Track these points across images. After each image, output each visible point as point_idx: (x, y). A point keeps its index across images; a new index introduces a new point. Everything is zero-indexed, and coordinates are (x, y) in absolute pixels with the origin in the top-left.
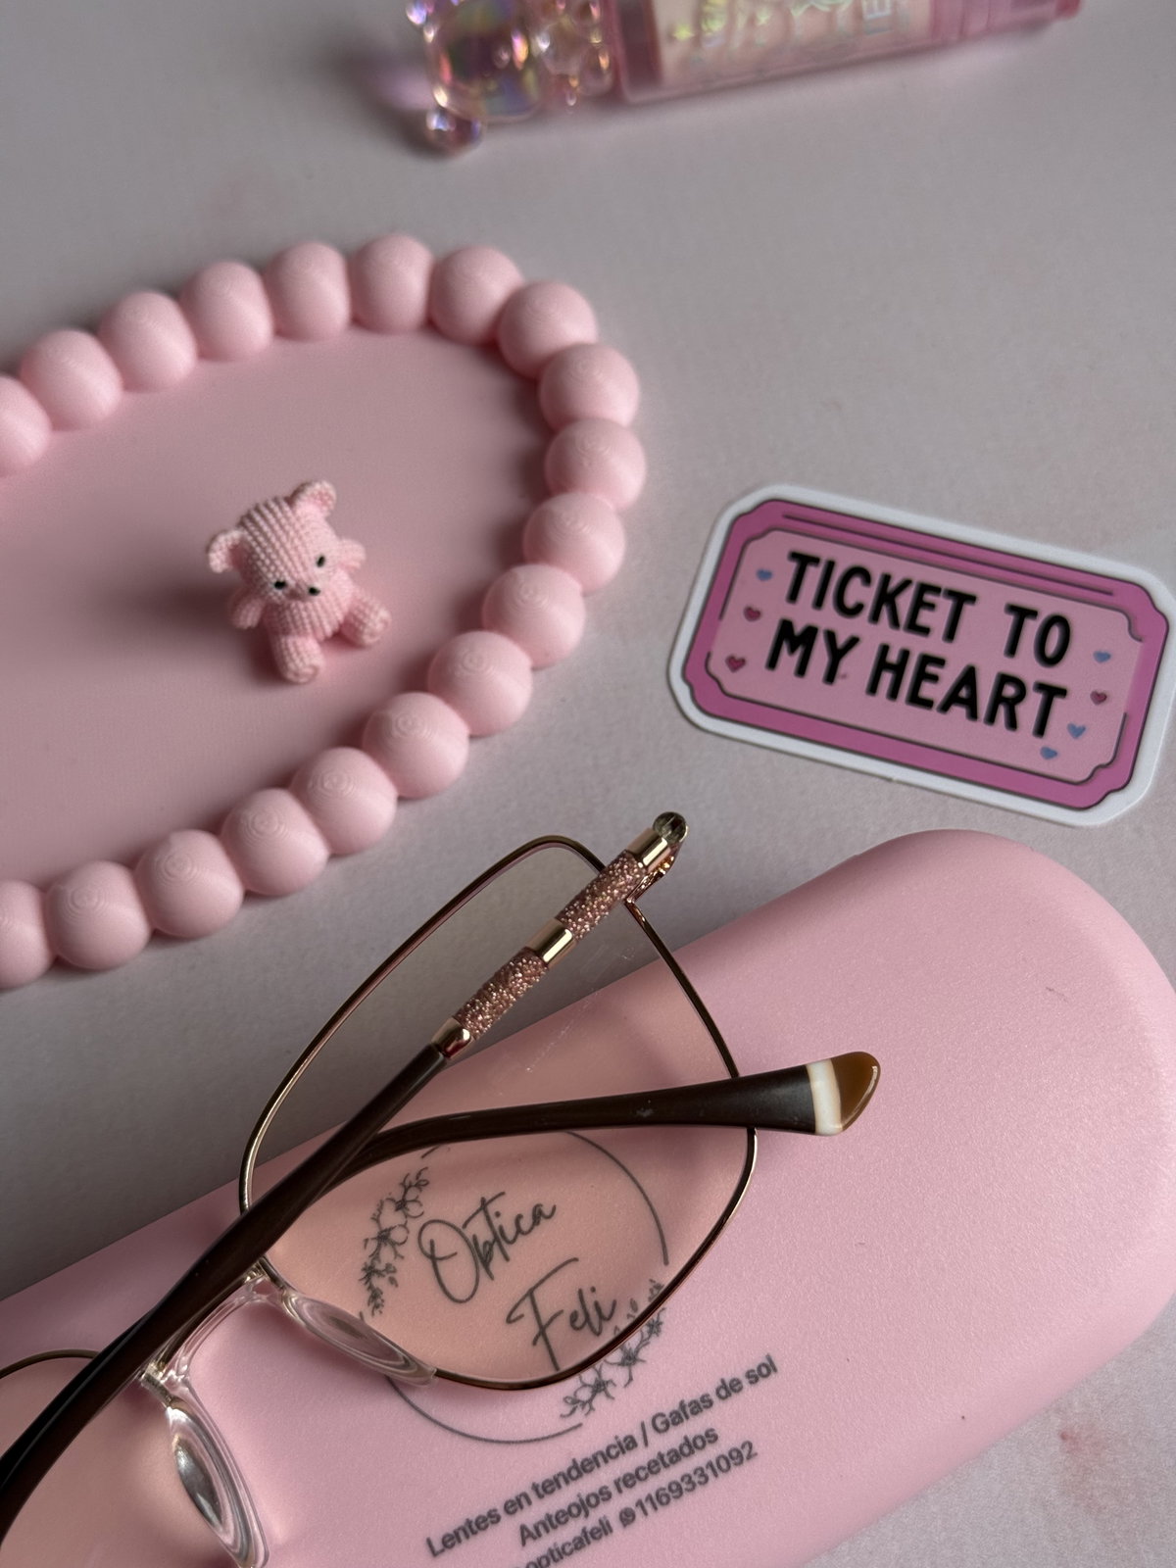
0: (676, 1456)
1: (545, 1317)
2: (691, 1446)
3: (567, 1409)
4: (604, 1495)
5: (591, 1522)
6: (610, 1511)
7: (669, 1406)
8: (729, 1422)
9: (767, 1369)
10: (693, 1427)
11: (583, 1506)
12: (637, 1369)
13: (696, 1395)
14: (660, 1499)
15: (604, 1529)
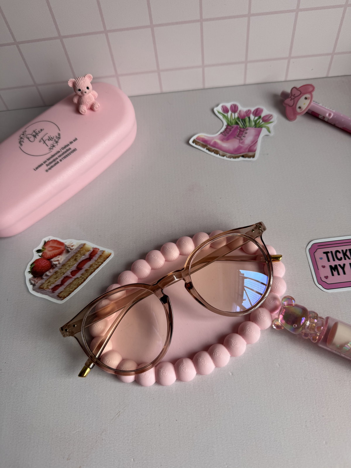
0: (66, 152)
1: (44, 141)
2: (67, 150)
3: (49, 150)
4: (57, 158)
5: (56, 162)
6: (58, 160)
7: (63, 146)
8: (72, 147)
9: (76, 139)
10: (67, 148)
11: (54, 160)
12: (58, 143)
13: (67, 144)
14: (65, 157)
15: (58, 162)
